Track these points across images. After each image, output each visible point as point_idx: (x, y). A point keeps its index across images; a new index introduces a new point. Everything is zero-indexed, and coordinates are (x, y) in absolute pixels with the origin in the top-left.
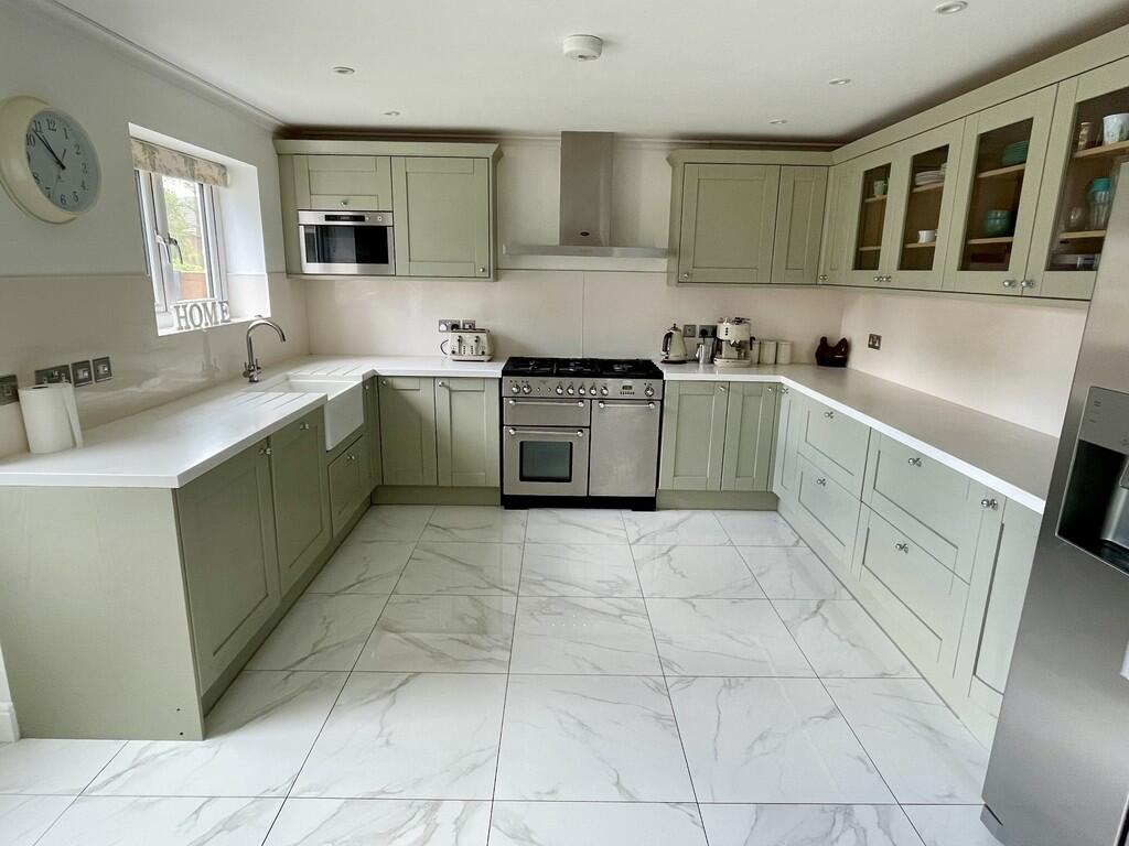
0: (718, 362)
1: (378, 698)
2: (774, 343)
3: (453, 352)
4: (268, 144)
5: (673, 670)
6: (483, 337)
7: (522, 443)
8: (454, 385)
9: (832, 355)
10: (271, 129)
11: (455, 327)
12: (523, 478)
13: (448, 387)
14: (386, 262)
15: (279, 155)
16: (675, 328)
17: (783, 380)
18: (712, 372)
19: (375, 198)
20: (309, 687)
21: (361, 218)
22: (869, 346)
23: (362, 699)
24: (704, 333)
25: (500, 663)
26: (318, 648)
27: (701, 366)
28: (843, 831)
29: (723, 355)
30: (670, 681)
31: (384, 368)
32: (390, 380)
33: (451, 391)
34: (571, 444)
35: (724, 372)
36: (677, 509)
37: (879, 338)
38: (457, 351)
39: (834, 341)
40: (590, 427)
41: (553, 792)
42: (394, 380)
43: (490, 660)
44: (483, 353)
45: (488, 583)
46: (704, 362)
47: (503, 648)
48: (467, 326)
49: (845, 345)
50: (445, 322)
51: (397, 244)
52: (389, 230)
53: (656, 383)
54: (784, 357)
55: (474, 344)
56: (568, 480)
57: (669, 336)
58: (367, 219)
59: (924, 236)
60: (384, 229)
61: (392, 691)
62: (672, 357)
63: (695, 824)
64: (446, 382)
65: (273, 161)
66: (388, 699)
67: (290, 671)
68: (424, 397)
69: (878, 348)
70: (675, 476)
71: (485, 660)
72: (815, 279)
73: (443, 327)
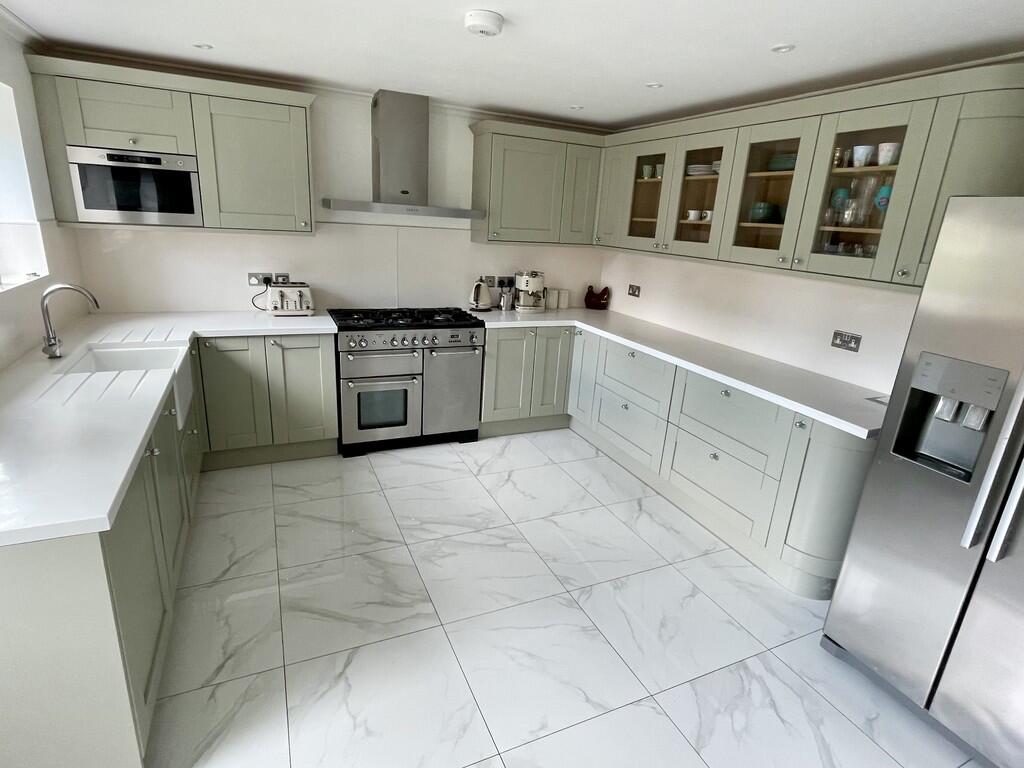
0: (519, 309)
1: (330, 687)
2: (556, 292)
3: (276, 308)
4: (17, 60)
5: (572, 585)
6: (306, 291)
7: (359, 394)
8: (286, 343)
9: (596, 301)
10: (23, 40)
11: (267, 281)
12: (361, 427)
13: (281, 346)
14: (191, 211)
15: (32, 73)
16: (481, 280)
17: (577, 324)
18: (515, 320)
19: (174, 139)
20: (247, 697)
21: (158, 161)
22: (630, 294)
23: (315, 693)
24: (501, 283)
25: (427, 616)
26: (229, 651)
27: (504, 313)
28: (750, 684)
29: (522, 302)
30: (575, 595)
31: (207, 328)
32: (213, 341)
33: (283, 349)
34: (406, 391)
35: (523, 319)
36: (495, 436)
37: (638, 288)
38: (279, 306)
39: (599, 288)
40: (422, 374)
41: (544, 727)
42: (218, 341)
43: (417, 616)
44: (308, 308)
45: (370, 537)
46: (506, 310)
47: (423, 601)
48: (280, 279)
49: (606, 292)
50: (255, 275)
51: (204, 190)
52: (193, 177)
53: (478, 331)
54: (564, 304)
55: (297, 299)
56: (404, 423)
57: (478, 287)
58: (163, 162)
59: (693, 215)
60: (187, 174)
61: (341, 674)
62: (481, 307)
63: (660, 714)
64: (278, 340)
65: (27, 79)
66: (342, 684)
67: (211, 684)
68: (253, 357)
69: (638, 296)
70: (495, 409)
71: (413, 617)
72: (589, 240)
73: (254, 281)
